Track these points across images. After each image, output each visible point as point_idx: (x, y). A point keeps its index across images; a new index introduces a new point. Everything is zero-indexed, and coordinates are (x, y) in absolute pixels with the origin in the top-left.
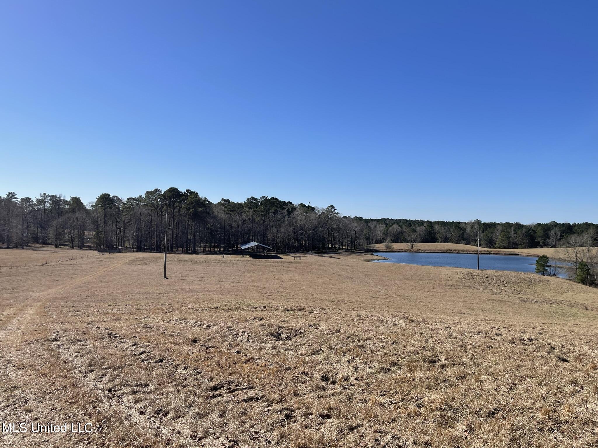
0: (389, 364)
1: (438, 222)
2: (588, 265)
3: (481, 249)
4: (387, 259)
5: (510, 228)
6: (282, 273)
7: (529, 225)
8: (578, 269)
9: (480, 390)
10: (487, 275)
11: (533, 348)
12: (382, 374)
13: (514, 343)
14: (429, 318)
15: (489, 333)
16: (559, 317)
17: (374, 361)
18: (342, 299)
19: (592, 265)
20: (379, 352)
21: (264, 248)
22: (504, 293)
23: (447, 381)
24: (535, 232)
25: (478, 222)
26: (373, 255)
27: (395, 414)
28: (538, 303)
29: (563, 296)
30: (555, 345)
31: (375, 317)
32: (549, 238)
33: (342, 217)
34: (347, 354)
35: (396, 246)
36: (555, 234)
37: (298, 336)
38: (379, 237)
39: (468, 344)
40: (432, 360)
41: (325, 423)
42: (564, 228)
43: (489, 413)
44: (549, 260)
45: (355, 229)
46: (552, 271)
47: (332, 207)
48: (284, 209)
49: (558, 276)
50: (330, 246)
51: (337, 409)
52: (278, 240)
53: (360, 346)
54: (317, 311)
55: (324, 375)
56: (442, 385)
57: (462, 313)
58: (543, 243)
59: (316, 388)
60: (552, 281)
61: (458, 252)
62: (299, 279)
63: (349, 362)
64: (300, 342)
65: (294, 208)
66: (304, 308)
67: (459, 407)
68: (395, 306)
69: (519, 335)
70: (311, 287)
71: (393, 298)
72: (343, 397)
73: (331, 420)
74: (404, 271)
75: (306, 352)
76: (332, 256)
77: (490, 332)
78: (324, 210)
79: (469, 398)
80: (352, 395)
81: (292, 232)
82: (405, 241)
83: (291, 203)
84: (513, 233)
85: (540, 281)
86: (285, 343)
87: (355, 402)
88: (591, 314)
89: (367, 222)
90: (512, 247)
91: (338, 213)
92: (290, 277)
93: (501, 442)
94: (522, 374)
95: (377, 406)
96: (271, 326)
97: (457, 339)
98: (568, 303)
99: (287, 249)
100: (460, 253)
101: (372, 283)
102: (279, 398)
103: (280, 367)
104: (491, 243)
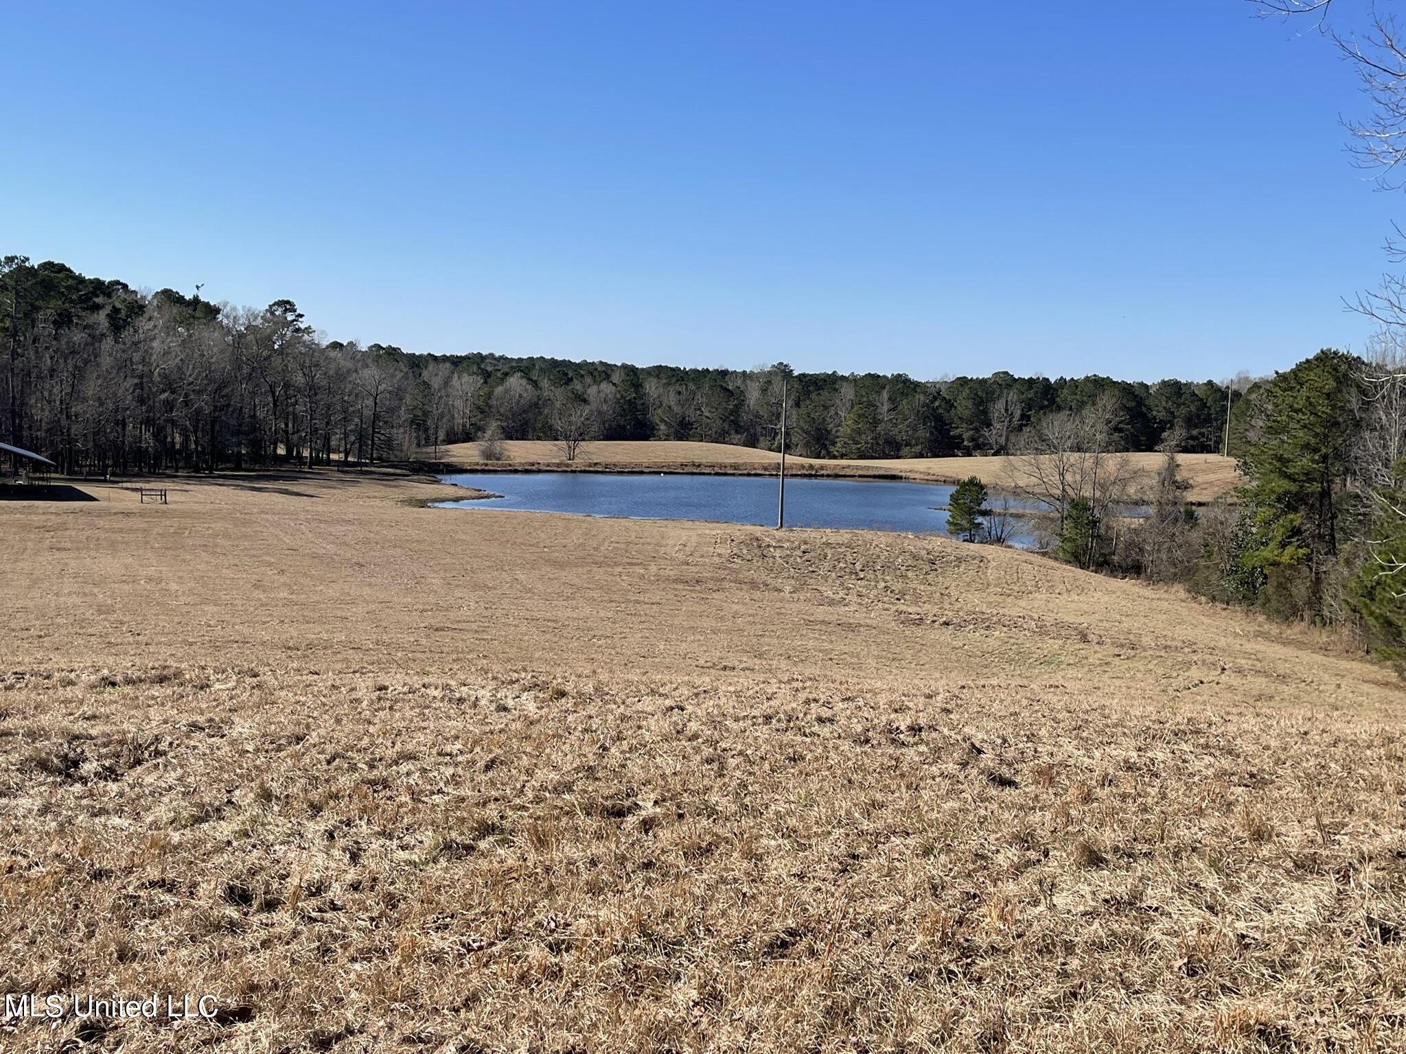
0: (472, 829)
1: (659, 371)
2: (1094, 507)
3: (790, 459)
4: (488, 497)
5: (879, 393)
6: (93, 553)
7: (934, 383)
8: (1066, 518)
9: (753, 881)
10: (806, 543)
11: (921, 754)
12: (443, 862)
13: (867, 741)
14: (618, 684)
15: (797, 718)
16: (1007, 666)
17: (420, 825)
18: (325, 636)
19: (1105, 507)
20: (441, 795)
21: (19, 461)
22: (855, 599)
23: (655, 864)
24: (950, 405)
25: (783, 371)
26: (438, 482)
27: (475, 981)
28: (950, 627)
29: (1022, 603)
30: (983, 741)
31: (436, 688)
32: (989, 425)
33: (325, 343)
34: (326, 813)
35: (520, 451)
36: (1007, 410)
37: (146, 765)
38: (459, 421)
39: (733, 752)
40: (614, 806)
41: (229, 1036)
42: (1031, 394)
43: (771, 945)
44: (986, 494)
45: (373, 391)
46: (993, 529)
47: (287, 306)
48: (97, 308)
49: (1010, 544)
50: (281, 451)
51: (276, 987)
52: (74, 428)
53: (372, 783)
54: (225, 681)
55: (237, 883)
56: (638, 878)
57: (725, 668)
58: (972, 439)
59: (205, 927)
60: (993, 559)
61: (720, 471)
62: (161, 572)
63: (331, 836)
64: (151, 784)
65: (137, 307)
66: (178, 674)
67: (682, 936)
68: (512, 653)
69: (884, 718)
70: (205, 601)
71: (506, 628)
72: (305, 947)
73: (252, 1025)
74: (543, 536)
75: (173, 814)
76: (290, 488)
77: (801, 715)
78: (255, 318)
79: (713, 909)
80: (335, 938)
81: (130, 397)
82: (549, 434)
83: (125, 286)
84: (886, 408)
85: (959, 560)
86: (95, 791)
87: (343, 960)
88: (1095, 654)
89: (418, 366)
90: (884, 453)
91: (308, 330)
92: (126, 567)
93: (797, 1022)
94: (880, 825)
95: (418, 963)
96: (41, 736)
97: (700, 740)
98: (1033, 623)
99: (110, 463)
100: (726, 474)
101: (435, 581)
102: (60, 975)
103: (69, 871)
104: (820, 443)
